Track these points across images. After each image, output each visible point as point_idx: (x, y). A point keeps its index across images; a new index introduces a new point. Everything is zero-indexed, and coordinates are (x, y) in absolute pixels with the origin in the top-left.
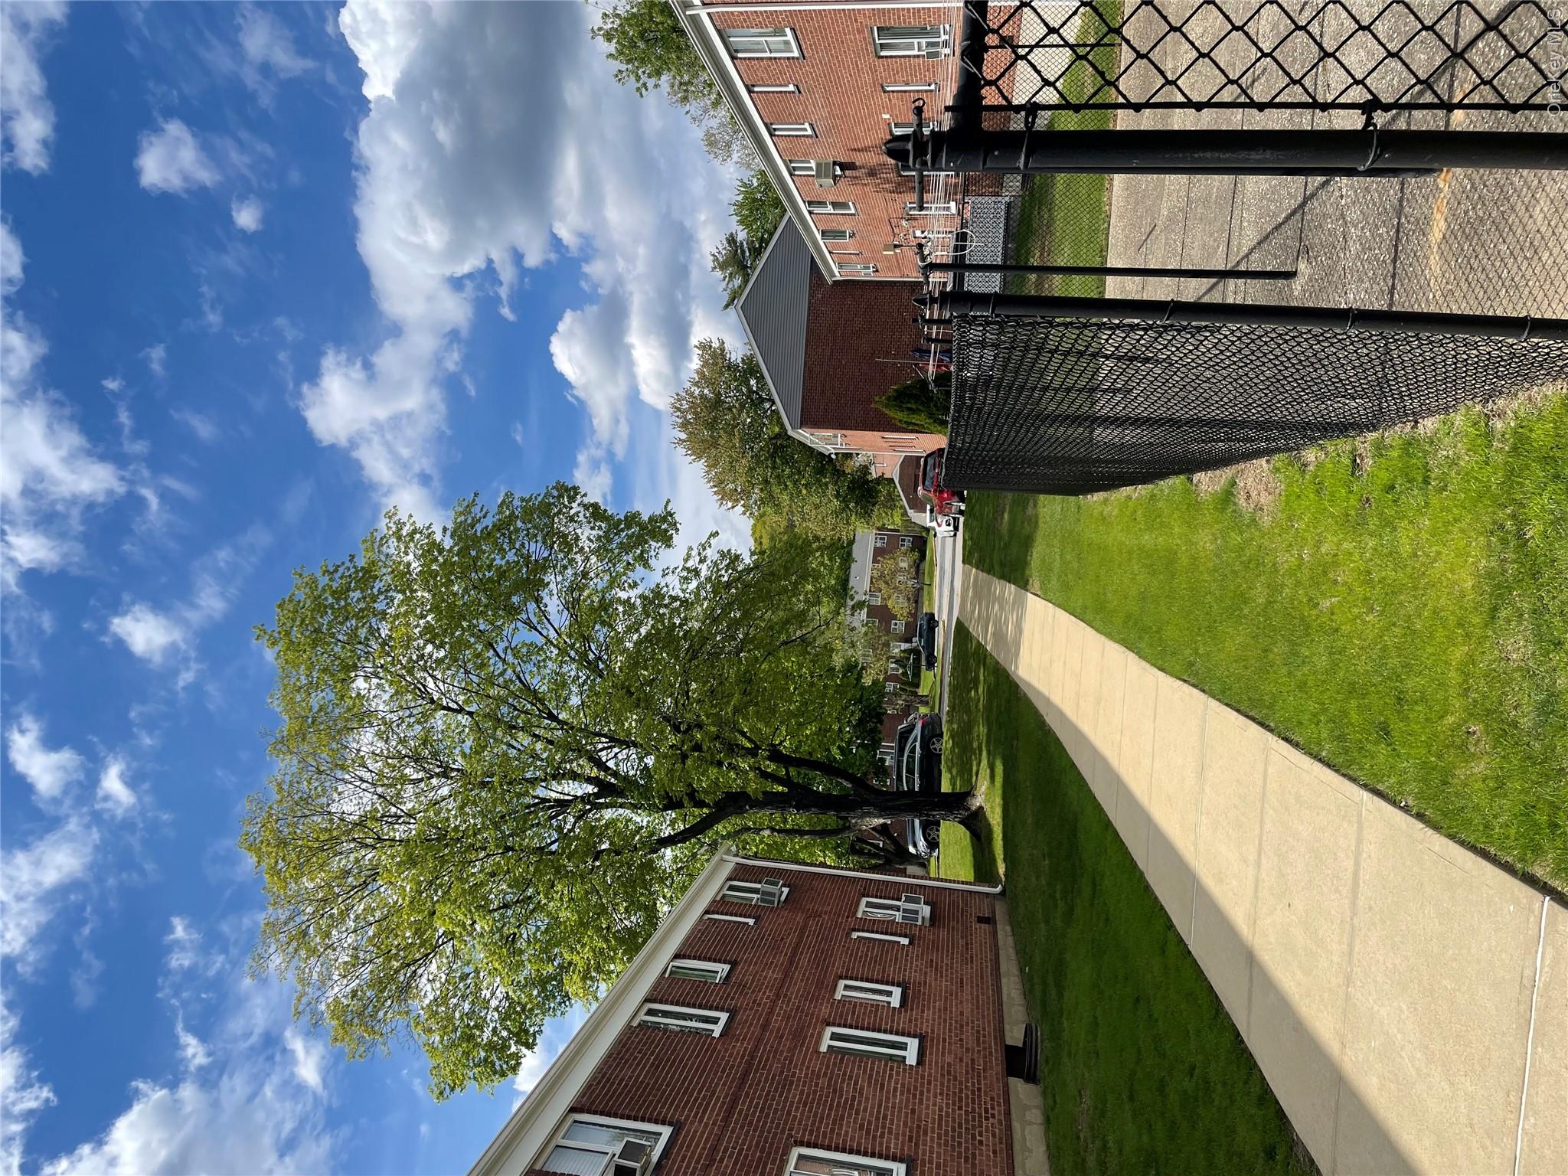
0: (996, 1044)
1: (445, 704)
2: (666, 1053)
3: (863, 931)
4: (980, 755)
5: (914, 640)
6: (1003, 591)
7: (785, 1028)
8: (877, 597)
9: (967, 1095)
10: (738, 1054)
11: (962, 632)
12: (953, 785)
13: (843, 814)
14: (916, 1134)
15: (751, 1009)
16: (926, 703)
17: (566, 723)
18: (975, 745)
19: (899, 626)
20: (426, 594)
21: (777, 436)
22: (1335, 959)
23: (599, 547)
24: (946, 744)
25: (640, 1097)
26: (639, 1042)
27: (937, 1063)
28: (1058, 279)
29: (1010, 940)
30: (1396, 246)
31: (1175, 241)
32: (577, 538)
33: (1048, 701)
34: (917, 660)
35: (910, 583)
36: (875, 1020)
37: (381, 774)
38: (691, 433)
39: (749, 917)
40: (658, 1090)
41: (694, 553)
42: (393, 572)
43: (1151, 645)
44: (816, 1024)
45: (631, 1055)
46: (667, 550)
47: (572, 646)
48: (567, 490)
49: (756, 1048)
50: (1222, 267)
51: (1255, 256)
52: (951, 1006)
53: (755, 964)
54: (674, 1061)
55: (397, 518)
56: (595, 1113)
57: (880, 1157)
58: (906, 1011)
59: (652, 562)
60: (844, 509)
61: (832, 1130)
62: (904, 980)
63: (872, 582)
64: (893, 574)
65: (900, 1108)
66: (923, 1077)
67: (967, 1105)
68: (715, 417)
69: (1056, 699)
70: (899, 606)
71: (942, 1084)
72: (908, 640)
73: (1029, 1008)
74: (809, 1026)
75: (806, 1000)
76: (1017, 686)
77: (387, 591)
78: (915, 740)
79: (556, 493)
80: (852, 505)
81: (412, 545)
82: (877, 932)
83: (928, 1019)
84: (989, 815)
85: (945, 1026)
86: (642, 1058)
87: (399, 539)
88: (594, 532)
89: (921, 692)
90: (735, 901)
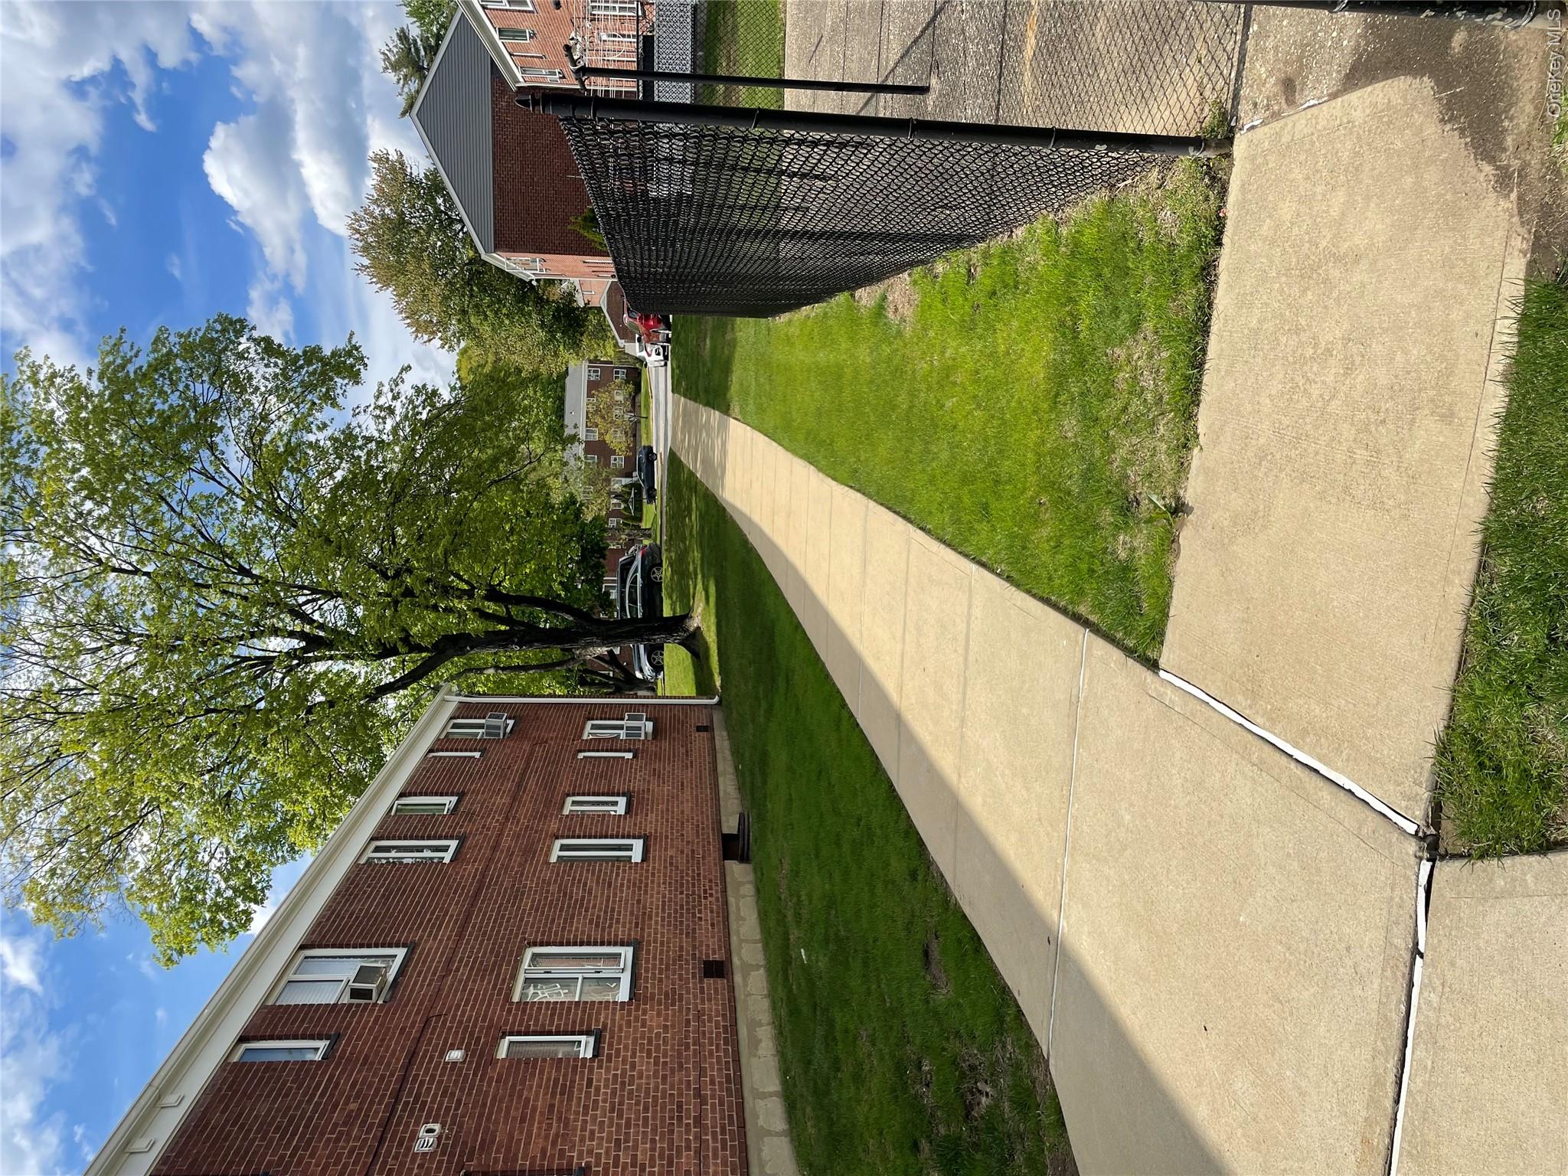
0: (714, 835)
1: (117, 566)
2: (397, 883)
3: (589, 751)
4: (696, 578)
5: (634, 474)
6: (708, 418)
7: (515, 847)
8: (593, 432)
9: (688, 881)
10: (469, 875)
11: (673, 460)
12: (674, 610)
13: (567, 646)
14: (642, 919)
15: (481, 833)
16: (649, 536)
17: (260, 577)
18: (691, 568)
19: (618, 461)
20: (78, 446)
21: (471, 262)
22: (954, 707)
23: (277, 386)
24: (665, 573)
25: (372, 926)
26: (368, 878)
27: (660, 856)
28: (743, 90)
29: (727, 744)
30: (1001, 62)
31: (838, 53)
32: (250, 377)
33: (750, 520)
34: (639, 494)
35: (627, 417)
36: (602, 829)
37: (49, 646)
38: (374, 258)
39: (475, 751)
40: (390, 918)
41: (386, 389)
42: (32, 422)
43: (826, 457)
44: (545, 839)
45: (360, 890)
46: (356, 387)
47: (259, 496)
48: (232, 323)
49: (487, 867)
50: (874, 82)
51: (899, 70)
52: (673, 807)
53: (483, 793)
54: (405, 891)
55: (30, 360)
56: (326, 946)
57: (609, 944)
58: (631, 817)
59: (340, 400)
60: (550, 340)
61: (564, 929)
62: (629, 790)
63: (587, 417)
64: (609, 407)
65: (627, 901)
66: (647, 871)
67: (688, 890)
68: (400, 240)
69: (756, 518)
70: (617, 440)
71: (665, 875)
72: (629, 475)
73: (742, 800)
74: (539, 841)
75: (535, 818)
76: (724, 509)
77: (29, 443)
78: (636, 571)
79: (219, 327)
80: (559, 335)
81: (52, 390)
82: (603, 751)
83: (651, 822)
84: (706, 634)
85: (667, 826)
86: (372, 892)
87: (36, 384)
88: (270, 370)
89: (643, 525)
90: (459, 737)
